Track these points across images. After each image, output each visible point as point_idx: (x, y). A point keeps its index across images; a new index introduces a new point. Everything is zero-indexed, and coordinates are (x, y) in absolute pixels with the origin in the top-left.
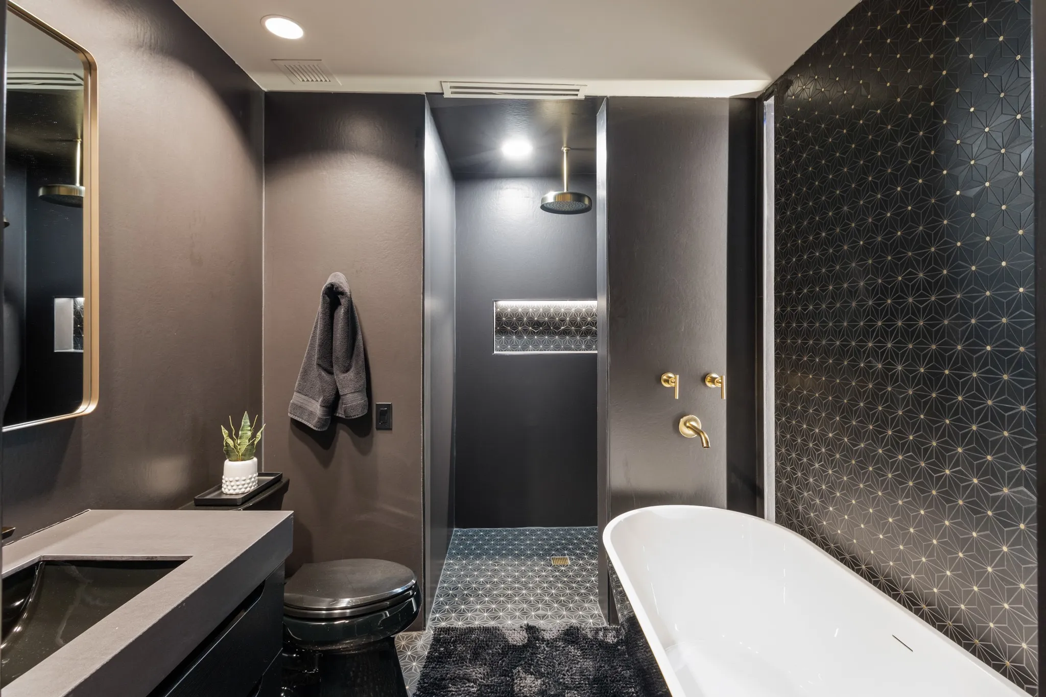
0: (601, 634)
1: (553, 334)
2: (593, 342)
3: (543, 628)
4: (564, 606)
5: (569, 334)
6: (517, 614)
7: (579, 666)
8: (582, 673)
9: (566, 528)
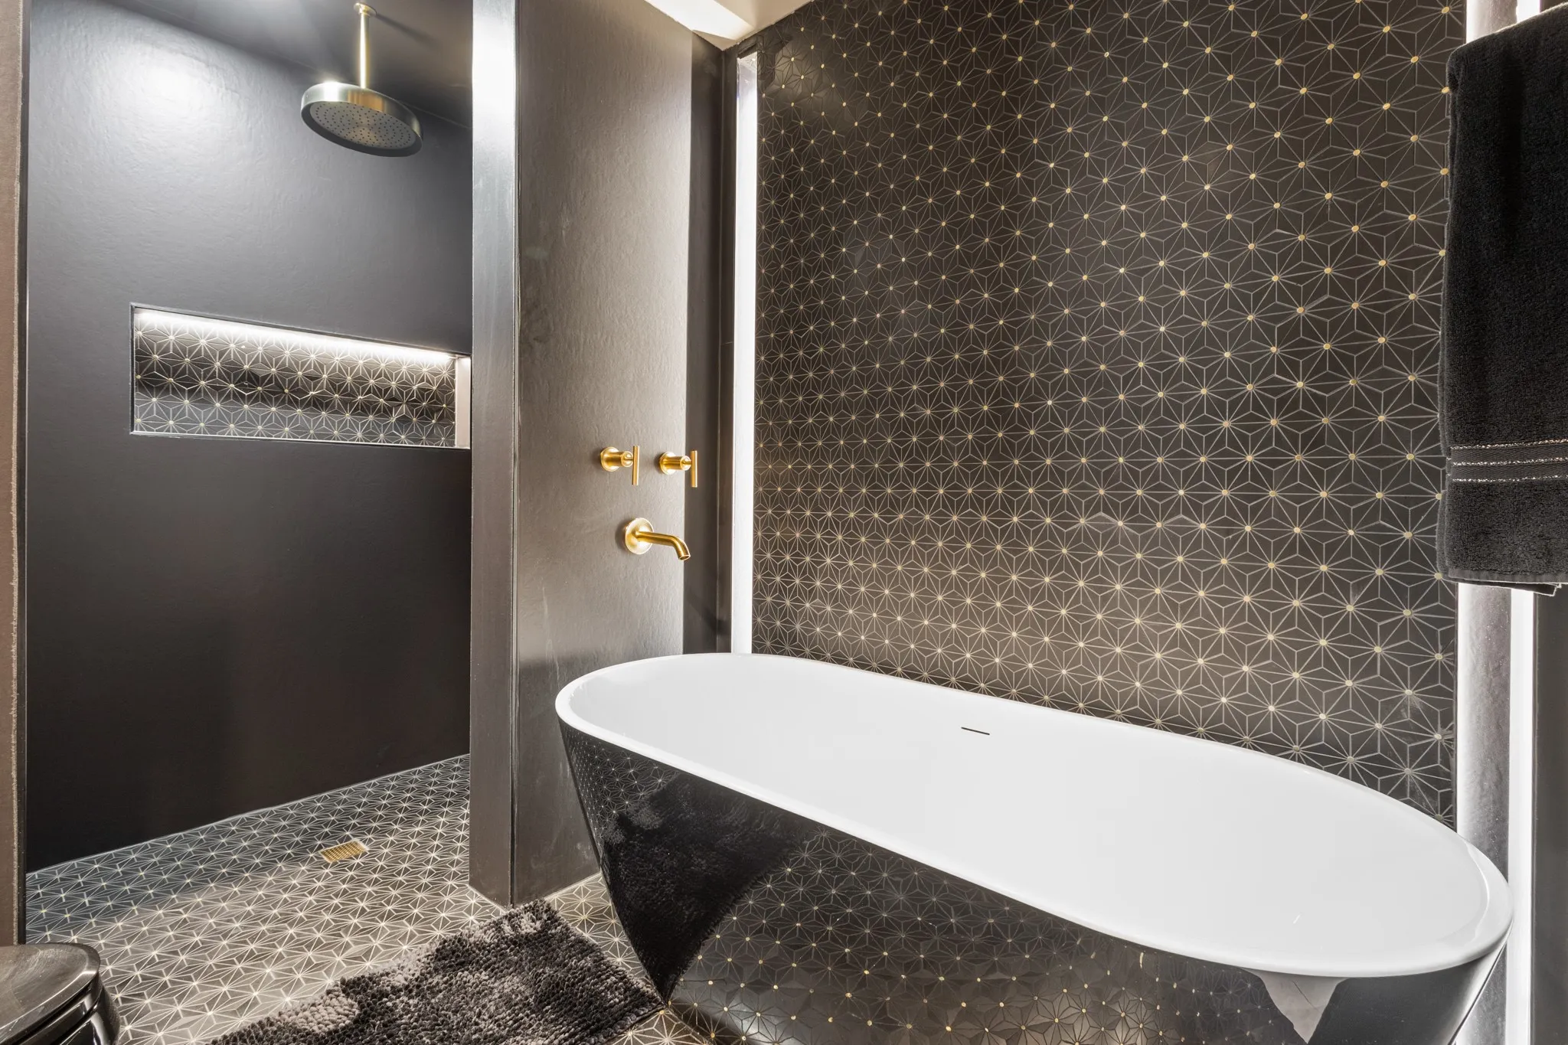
0: (507, 928)
1: (290, 402)
2: (379, 426)
3: (381, 972)
4: (403, 918)
5: (327, 406)
6: (299, 976)
7: (497, 996)
8: (508, 1003)
9: (326, 794)
